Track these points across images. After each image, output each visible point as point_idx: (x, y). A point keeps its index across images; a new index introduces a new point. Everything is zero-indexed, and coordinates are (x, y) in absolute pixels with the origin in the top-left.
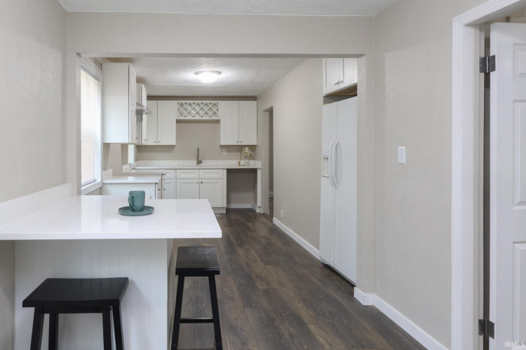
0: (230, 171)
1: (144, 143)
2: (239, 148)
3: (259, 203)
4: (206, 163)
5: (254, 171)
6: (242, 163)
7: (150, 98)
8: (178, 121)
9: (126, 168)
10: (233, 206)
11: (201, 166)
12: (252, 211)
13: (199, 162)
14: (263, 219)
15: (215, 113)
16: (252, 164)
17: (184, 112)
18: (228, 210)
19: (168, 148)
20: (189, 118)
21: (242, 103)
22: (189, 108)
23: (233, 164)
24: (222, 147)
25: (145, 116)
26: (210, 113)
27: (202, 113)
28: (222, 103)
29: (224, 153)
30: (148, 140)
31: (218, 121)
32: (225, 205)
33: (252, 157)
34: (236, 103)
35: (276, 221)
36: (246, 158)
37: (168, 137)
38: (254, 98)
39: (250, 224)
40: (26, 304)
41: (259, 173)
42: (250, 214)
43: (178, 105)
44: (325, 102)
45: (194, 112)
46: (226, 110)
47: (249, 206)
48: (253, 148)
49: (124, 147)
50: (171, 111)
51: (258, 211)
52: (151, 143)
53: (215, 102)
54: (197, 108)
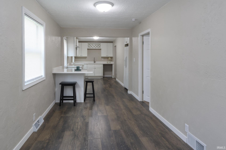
0: (104, 65)
1: (78, 56)
2: (107, 58)
3: (113, 75)
4: (97, 62)
5: (112, 65)
6: (108, 62)
7: (79, 42)
8: (88, 49)
9: (72, 64)
10: (105, 76)
11: (95, 63)
12: (111, 77)
13: (95, 62)
14: (114, 79)
15: (100, 47)
16: (112, 63)
17: (90, 46)
18: (104, 77)
19: (85, 58)
20: (92, 48)
21: (108, 44)
22: (92, 45)
23: (105, 63)
24: (102, 57)
25: (78, 48)
26: (98, 47)
27: (95, 46)
28: (102, 44)
29: (103, 59)
30: (78, 55)
31: (101, 49)
32: (102, 75)
33: (111, 61)
34: (106, 44)
35: (117, 79)
36: (109, 61)
37: (85, 54)
38: (112, 42)
39: (109, 80)
40: (60, 84)
41: (113, 65)
42: (110, 78)
43: (88, 44)
44: (125, 46)
45: (93, 46)
46: (103, 46)
47: (111, 76)
48: (112, 58)
49: (72, 57)
50: (86, 46)
51: (113, 77)
52: (79, 56)
53: (100, 43)
54: (94, 45)
